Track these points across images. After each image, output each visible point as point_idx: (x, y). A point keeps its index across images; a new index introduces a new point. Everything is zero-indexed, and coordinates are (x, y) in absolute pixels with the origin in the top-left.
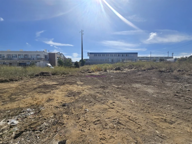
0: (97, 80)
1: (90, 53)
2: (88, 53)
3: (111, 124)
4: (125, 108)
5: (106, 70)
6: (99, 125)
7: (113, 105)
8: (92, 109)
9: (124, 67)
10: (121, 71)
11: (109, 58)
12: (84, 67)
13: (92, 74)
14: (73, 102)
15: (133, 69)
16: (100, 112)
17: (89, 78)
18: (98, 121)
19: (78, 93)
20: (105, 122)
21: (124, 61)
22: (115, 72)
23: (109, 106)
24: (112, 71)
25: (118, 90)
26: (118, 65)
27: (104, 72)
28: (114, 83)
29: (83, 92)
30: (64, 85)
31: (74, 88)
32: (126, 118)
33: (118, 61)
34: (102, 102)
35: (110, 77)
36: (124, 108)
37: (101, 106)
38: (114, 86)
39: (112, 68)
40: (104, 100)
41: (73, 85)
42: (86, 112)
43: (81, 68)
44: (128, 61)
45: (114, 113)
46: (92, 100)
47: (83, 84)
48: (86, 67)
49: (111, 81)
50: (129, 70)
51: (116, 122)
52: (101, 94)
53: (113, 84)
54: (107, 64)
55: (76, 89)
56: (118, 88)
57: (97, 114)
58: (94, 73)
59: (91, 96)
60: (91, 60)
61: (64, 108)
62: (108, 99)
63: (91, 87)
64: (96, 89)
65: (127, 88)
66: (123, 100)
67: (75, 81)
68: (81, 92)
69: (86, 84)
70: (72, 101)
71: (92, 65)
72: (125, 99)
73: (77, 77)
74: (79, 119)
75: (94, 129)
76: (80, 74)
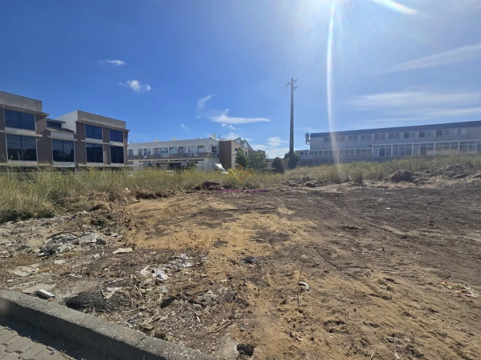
0: (332, 206)
1: (314, 135)
2: (307, 135)
3: (382, 346)
4: (439, 309)
5: (359, 181)
6: (340, 335)
7: (389, 289)
8: (321, 286)
9: (428, 172)
10: (416, 183)
11: (371, 146)
12: (295, 170)
13: (318, 189)
14: (269, 257)
15: (469, 180)
16: (344, 299)
17: (310, 200)
18: (338, 323)
19: (280, 235)
20: (362, 333)
21: (429, 153)
22: (392, 186)
23: (372, 288)
24: (380, 184)
25: (406, 243)
26: (402, 164)
27: (355, 185)
28: (390, 220)
29: (295, 234)
30: (249, 213)
31: (272, 223)
32: (446, 347)
33: (403, 154)
34: (351, 271)
35: (375, 200)
36: (434, 308)
37: (347, 283)
38: (390, 229)
39: (381, 174)
40: (357, 267)
41: (268, 215)
42: (302, 290)
43: (288, 173)
44: (446, 152)
45: (393, 315)
46: (318, 259)
47: (292, 216)
48: (300, 172)
49: (379, 215)
50: (450, 183)
51: (400, 346)
52: (344, 247)
53: (385, 222)
54: (364, 163)
55: (276, 226)
56: (405, 237)
57: (334, 303)
58: (323, 188)
59: (314, 248)
60: (316, 153)
61: (250, 268)
62: (369, 265)
63: (316, 226)
64: (330, 233)
65: (442, 241)
66: (429, 280)
67: (272, 205)
68: (288, 235)
69: (301, 216)
70: (267, 253)
71: (318, 165)
72: (434, 279)
73: (277, 196)
74: (284, 303)
75: (327, 344)
76: (285, 188)
